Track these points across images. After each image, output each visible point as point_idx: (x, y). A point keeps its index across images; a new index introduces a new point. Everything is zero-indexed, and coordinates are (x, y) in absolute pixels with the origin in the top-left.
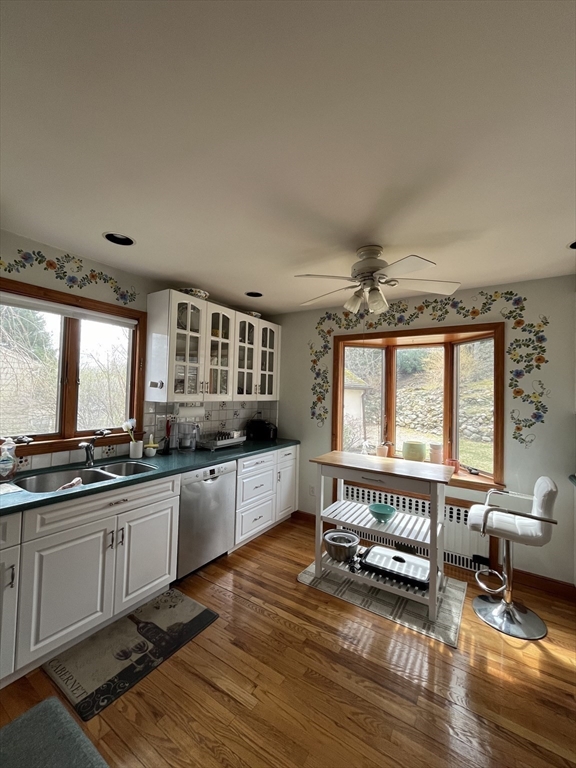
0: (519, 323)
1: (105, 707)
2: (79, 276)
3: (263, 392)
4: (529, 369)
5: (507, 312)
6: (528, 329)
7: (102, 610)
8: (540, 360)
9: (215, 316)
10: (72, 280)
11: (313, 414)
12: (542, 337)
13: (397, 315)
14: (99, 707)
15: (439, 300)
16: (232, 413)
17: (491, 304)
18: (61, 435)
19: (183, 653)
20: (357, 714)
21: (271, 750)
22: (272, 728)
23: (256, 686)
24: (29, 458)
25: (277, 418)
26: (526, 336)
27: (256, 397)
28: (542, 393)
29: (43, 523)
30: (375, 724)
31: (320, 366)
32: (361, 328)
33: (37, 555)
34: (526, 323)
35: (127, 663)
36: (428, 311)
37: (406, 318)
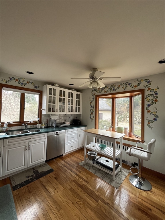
0: (149, 89)
1: (19, 188)
2: (24, 83)
3: (76, 112)
4: (152, 104)
5: (145, 86)
6: (152, 91)
7: (24, 165)
8: (156, 101)
9: (61, 91)
10: (22, 84)
11: (90, 118)
12: (157, 93)
13: (113, 88)
14: (18, 188)
15: (125, 83)
16: (68, 117)
17: (140, 83)
18: (20, 122)
19: (42, 179)
20: (79, 202)
21: (53, 206)
22: (55, 200)
23: (56, 190)
24: (12, 127)
25: (81, 119)
26: (151, 93)
27: (74, 113)
28: (157, 112)
29: (9, 142)
30: (83, 205)
31: (92, 104)
32: (103, 93)
33: (7, 150)
34: (151, 89)
35: (28, 179)
36: (121, 87)
37: (115, 89)
